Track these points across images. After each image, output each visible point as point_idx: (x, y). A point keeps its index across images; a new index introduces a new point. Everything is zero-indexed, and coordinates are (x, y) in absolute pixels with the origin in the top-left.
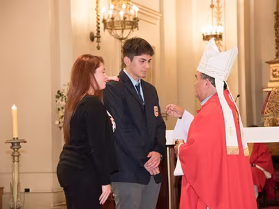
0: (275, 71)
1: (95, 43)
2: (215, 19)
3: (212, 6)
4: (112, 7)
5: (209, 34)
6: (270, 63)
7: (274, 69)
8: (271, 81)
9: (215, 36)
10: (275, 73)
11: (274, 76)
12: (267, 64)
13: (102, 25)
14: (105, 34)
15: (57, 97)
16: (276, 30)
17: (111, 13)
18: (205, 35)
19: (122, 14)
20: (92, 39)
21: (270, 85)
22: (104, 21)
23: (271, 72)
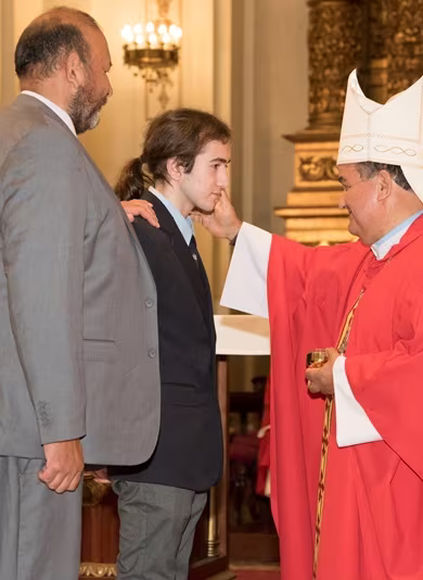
0: (308, 162)
5: (141, 46)
6: (294, 139)
7: (305, 155)
8: (297, 190)
9: (160, 53)
10: (306, 167)
11: (306, 176)
12: (287, 143)
16: (312, 50)
18: (132, 48)
21: (294, 199)
23: (298, 163)
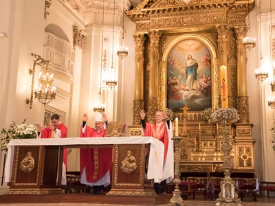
0: (132, 132)
1: (29, 105)
2: (101, 101)
3: (100, 93)
4: (41, 85)
5: (97, 108)
6: (130, 127)
7: (132, 130)
9: (101, 109)
12: (128, 128)
13: (34, 95)
14: (35, 100)
15: (2, 132)
16: (134, 110)
17: (40, 89)
18: (95, 108)
19: (46, 90)
20: (28, 103)
22: (35, 93)
23: (130, 132)
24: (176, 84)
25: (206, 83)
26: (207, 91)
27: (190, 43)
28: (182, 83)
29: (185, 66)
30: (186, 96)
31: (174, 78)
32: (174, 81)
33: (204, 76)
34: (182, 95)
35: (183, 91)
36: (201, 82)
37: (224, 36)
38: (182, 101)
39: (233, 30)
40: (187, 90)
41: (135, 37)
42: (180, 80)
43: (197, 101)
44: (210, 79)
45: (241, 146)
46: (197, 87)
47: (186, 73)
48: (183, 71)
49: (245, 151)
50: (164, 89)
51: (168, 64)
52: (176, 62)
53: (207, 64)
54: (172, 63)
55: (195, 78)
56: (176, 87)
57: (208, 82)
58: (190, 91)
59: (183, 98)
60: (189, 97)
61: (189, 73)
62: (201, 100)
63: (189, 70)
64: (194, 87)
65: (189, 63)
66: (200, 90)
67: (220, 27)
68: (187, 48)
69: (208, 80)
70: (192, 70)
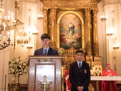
24: (64, 35)
25: (79, 36)
26: (79, 40)
27: (71, 15)
28: (67, 35)
29: (68, 27)
30: (69, 42)
31: (63, 32)
32: (63, 34)
33: (78, 32)
34: (67, 41)
35: (67, 39)
36: (77, 35)
37: (88, 14)
38: (67, 44)
39: (92, 11)
40: (70, 39)
41: (43, 10)
42: (66, 33)
43: (75, 44)
44: (81, 34)
45: (96, 67)
46: (74, 38)
47: (69, 30)
48: (68, 29)
49: (98, 69)
50: (58, 37)
51: (60, 25)
52: (64, 24)
53: (79, 27)
54: (62, 24)
55: (73, 33)
56: (64, 37)
57: (80, 36)
58: (71, 40)
59: (68, 42)
60: (70, 43)
61: (70, 30)
62: (76, 44)
63: (70, 29)
64: (73, 37)
65: (70, 26)
66: (76, 39)
67: (87, 9)
68: (69, 18)
69: (79, 35)
70: (72, 29)
